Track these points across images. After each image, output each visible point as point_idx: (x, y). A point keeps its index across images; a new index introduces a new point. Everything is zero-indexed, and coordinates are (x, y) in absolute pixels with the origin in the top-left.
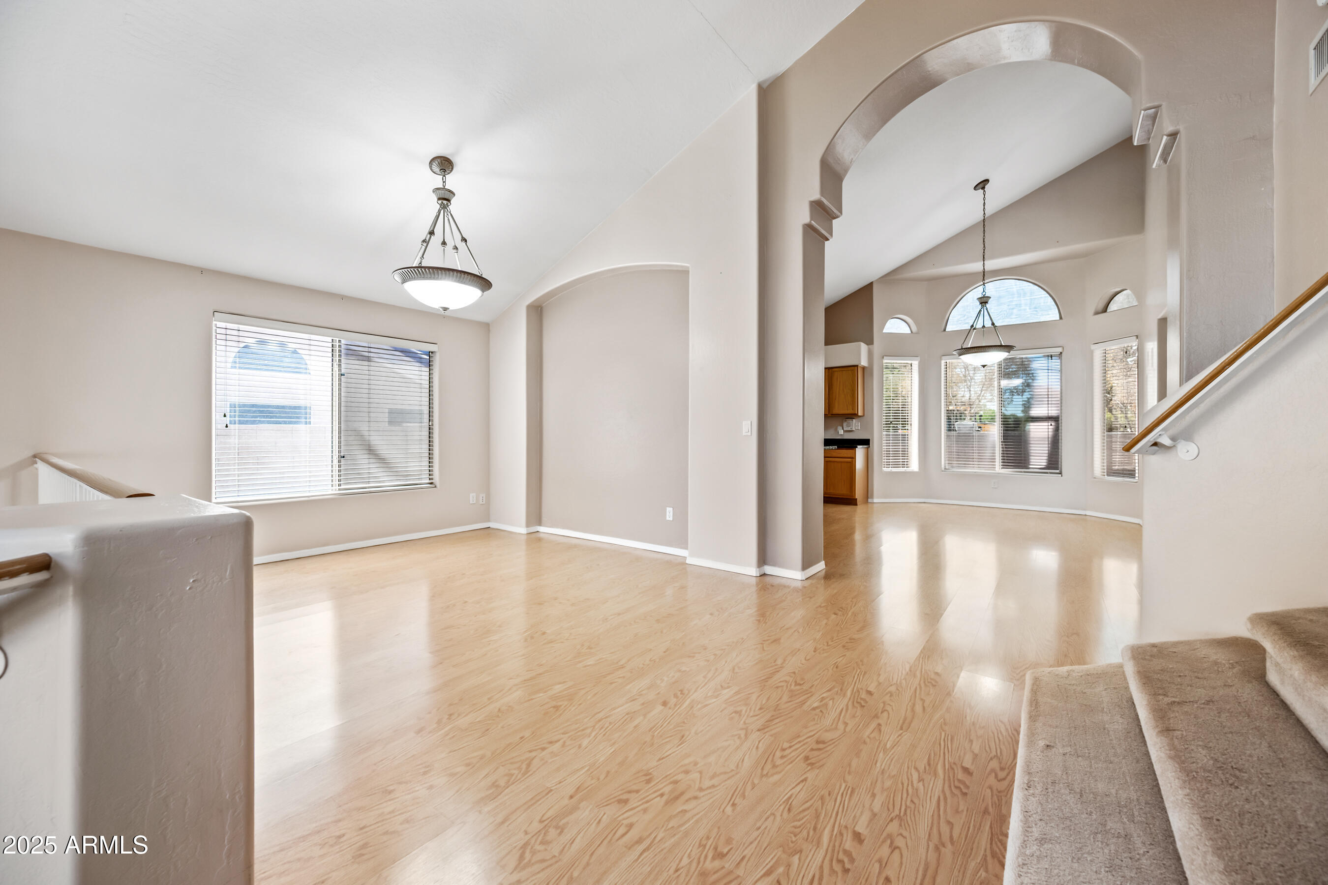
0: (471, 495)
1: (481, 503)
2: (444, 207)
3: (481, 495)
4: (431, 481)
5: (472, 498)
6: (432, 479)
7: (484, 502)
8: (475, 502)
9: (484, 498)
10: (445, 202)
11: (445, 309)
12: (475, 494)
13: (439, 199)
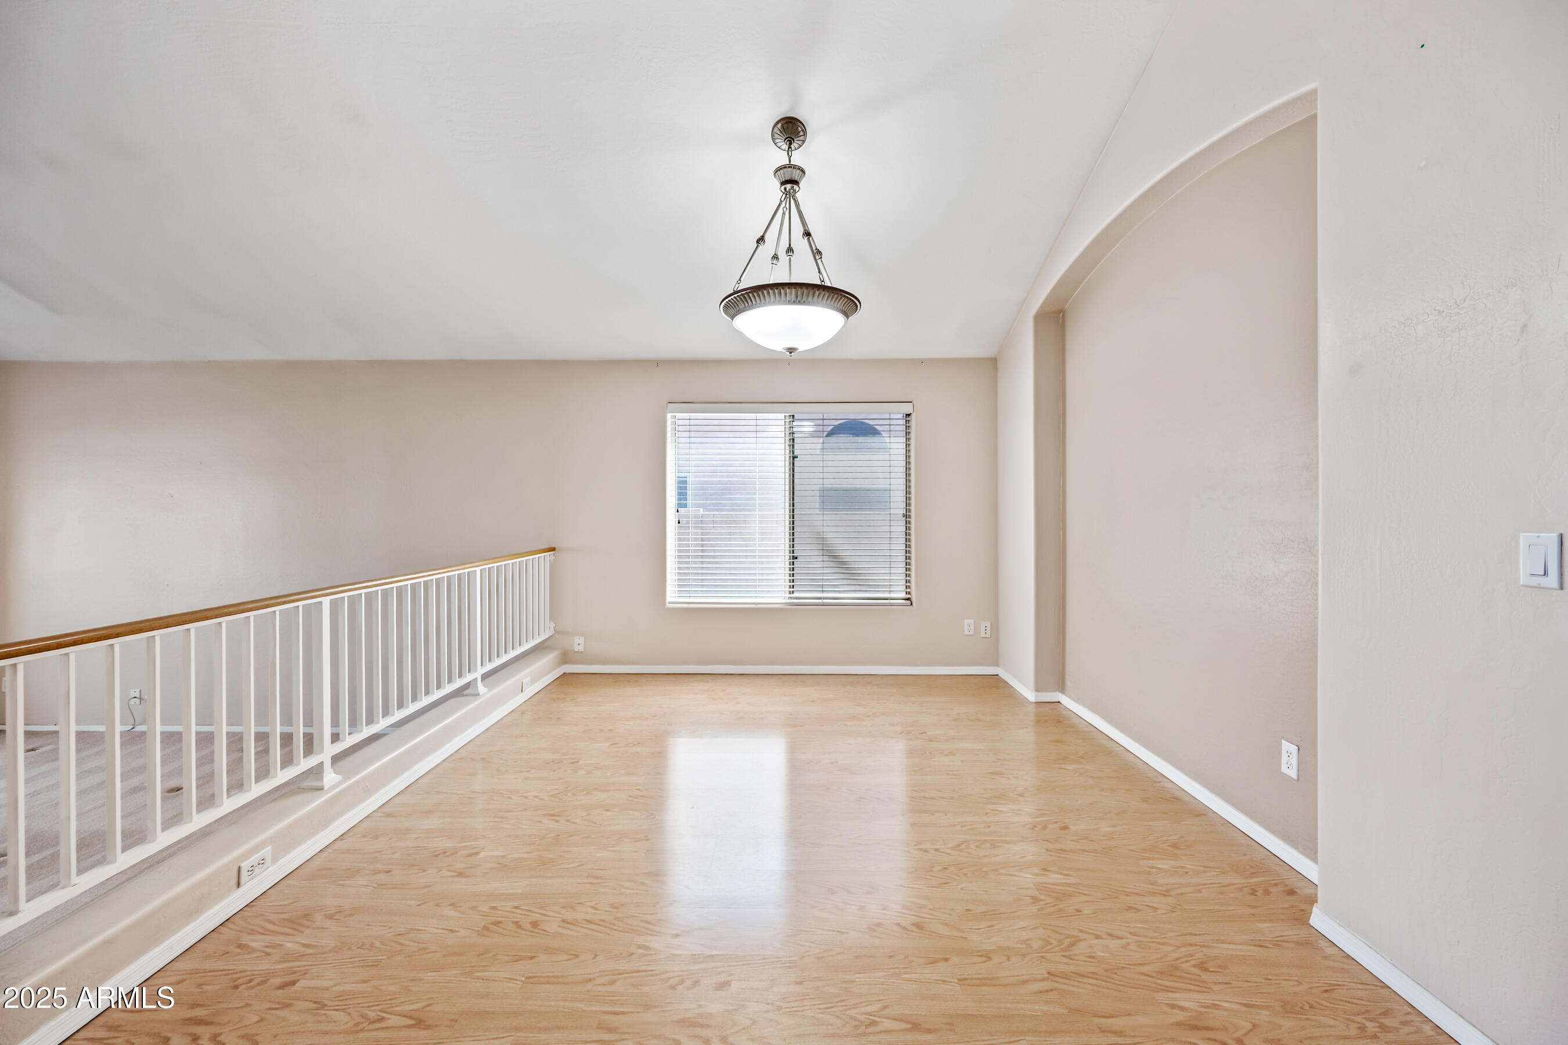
0: (966, 622)
1: (983, 635)
2: (789, 195)
3: (983, 624)
4: (908, 596)
5: (968, 625)
6: (909, 593)
7: (988, 635)
8: (972, 633)
9: (988, 628)
10: (789, 186)
11: (791, 350)
12: (972, 621)
13: (783, 183)
